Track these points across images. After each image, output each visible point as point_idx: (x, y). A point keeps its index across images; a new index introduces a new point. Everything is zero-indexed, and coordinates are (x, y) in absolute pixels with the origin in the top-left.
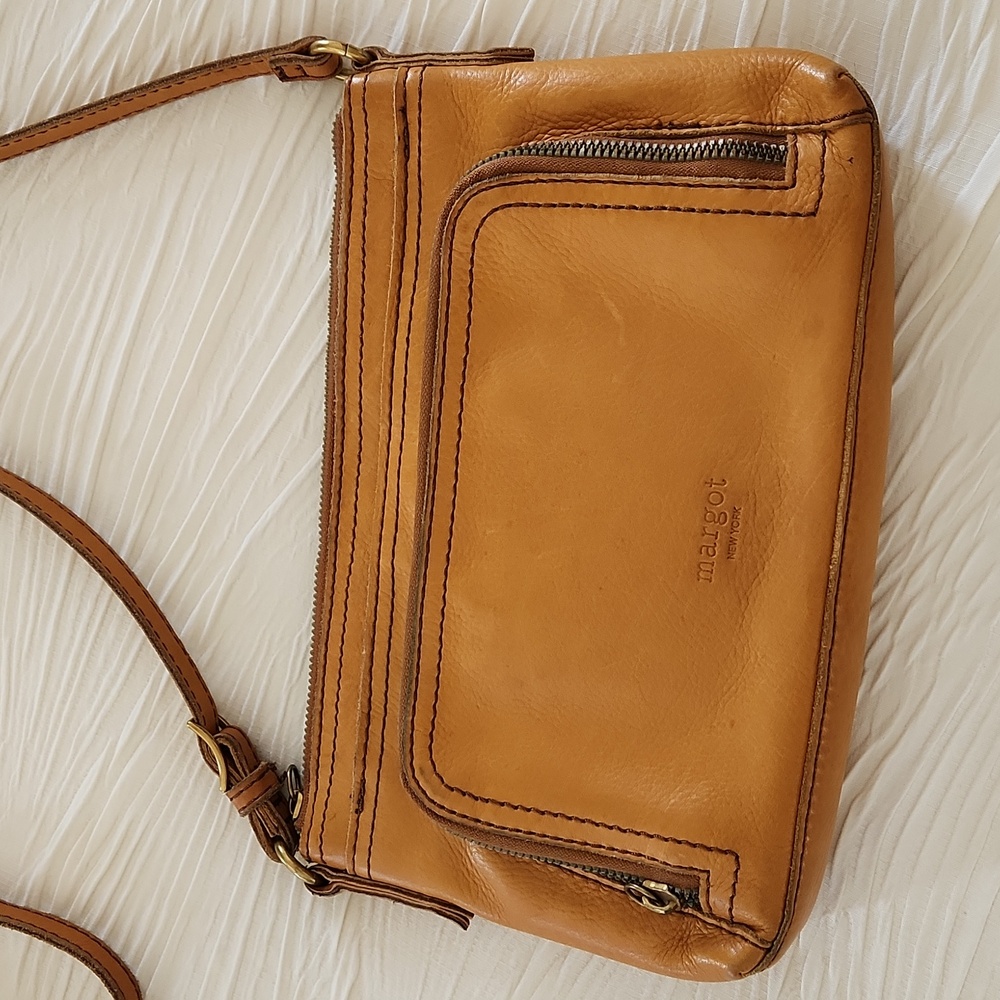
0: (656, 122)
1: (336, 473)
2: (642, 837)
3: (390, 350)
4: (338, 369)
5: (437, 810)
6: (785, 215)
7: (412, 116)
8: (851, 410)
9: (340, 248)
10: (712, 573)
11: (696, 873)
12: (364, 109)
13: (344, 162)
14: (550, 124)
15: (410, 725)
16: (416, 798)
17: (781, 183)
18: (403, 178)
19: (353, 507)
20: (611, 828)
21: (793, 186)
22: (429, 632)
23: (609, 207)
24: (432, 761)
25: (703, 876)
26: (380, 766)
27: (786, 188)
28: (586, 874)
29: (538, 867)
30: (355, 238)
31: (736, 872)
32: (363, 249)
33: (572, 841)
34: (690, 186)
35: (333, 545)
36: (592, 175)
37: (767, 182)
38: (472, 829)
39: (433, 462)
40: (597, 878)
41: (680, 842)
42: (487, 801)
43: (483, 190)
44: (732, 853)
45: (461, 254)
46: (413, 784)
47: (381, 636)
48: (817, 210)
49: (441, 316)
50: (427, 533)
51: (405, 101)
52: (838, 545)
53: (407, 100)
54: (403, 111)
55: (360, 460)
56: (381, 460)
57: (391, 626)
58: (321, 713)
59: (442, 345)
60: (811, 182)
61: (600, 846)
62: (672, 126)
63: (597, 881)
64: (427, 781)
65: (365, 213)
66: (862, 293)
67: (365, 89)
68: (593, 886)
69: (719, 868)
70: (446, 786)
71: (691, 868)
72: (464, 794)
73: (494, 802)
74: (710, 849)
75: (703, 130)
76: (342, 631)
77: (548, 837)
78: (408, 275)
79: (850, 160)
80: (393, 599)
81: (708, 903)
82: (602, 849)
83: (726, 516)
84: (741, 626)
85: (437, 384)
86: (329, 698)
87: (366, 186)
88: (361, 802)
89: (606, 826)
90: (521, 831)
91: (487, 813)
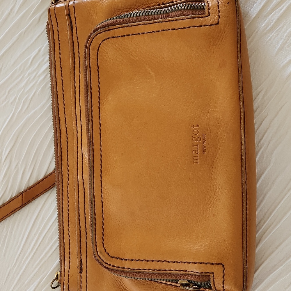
0: (158, 4)
1: (59, 148)
2: (186, 264)
3: (74, 100)
4: (56, 110)
5: (108, 266)
6: (207, 26)
7: (72, 17)
8: (241, 92)
9: (53, 68)
10: (198, 160)
11: (208, 274)
12: (56, 17)
13: (51, 37)
14: (121, 11)
15: (94, 236)
16: (100, 263)
17: (204, 15)
18: (72, 38)
19: (67, 160)
20: (174, 262)
21: (209, 15)
22: (97, 199)
23: (144, 33)
24: (104, 248)
25: (211, 275)
26: (87, 254)
27: (207, 17)
28: (166, 283)
29: (148, 283)
30: (58, 63)
31: (224, 271)
32: (61, 66)
33: (160, 270)
34: (172, 21)
35: (61, 175)
36: (137, 23)
37: (200, 16)
38: (122, 271)
39: (91, 136)
40: (171, 283)
41: (201, 263)
42: (126, 260)
43: (98, 34)
44: (222, 264)
45: (93, 59)
46: (98, 258)
47: (82, 205)
48: (218, 22)
49: (89, 82)
50: (92, 162)
51: (69, 12)
52: (243, 142)
53: (70, 11)
54: (69, 15)
55: (67, 142)
56: (75, 141)
57: (85, 201)
58: (63, 238)
59: (90, 93)
60: (215, 13)
61: (171, 270)
62: (163, 4)
63: (171, 285)
64: (103, 256)
65: (60, 54)
66: (238, 50)
67: (55, 9)
68: (170, 287)
69: (217, 270)
70: (111, 257)
71: (207, 273)
72: (117, 258)
73: (129, 260)
74: (212, 264)
75: (174, 3)
76: (68, 206)
77: (151, 270)
78: (77, 73)
79: (228, 3)
80: (84, 191)
81: (214, 285)
82: (172, 271)
83: (200, 138)
84: (212, 178)
85: (90, 107)
86: (66, 232)
87: (59, 44)
88: (81, 268)
89: (172, 262)
90: (140, 269)
91: (127, 265)
